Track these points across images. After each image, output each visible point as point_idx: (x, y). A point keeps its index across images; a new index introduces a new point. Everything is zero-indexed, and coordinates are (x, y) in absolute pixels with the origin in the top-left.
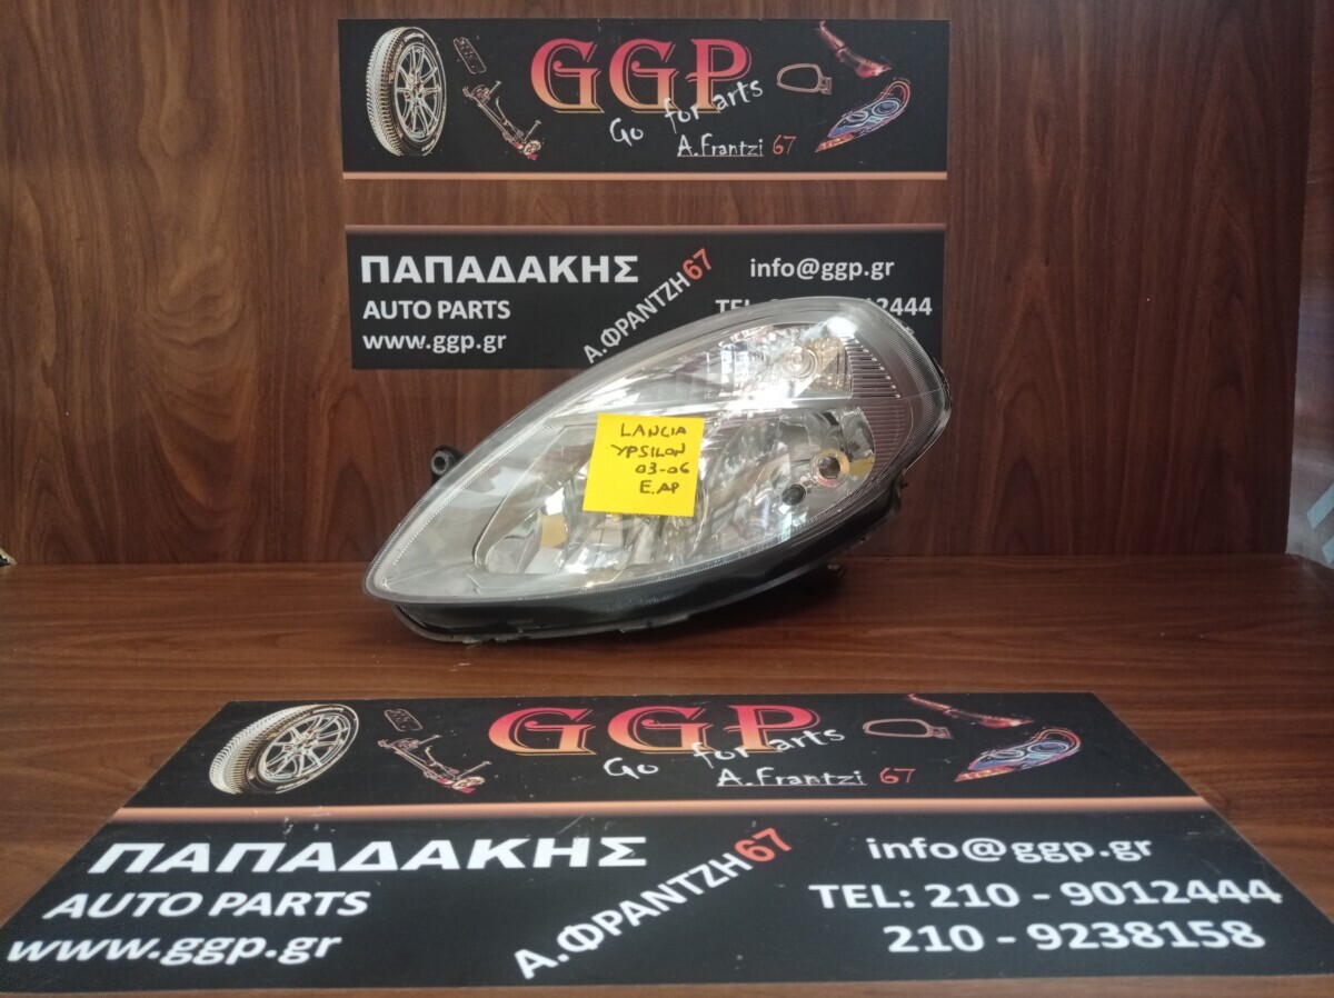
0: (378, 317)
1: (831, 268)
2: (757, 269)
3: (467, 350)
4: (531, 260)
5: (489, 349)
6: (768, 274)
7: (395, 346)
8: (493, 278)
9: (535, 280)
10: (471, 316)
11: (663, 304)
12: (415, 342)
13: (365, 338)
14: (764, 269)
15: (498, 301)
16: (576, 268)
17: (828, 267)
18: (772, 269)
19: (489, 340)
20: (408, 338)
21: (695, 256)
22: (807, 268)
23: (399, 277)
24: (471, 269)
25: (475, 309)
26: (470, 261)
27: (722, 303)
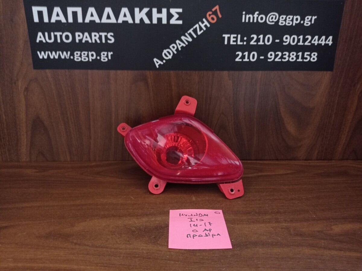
0: (44, 41)
1: (284, 19)
2: (246, 18)
3: (92, 59)
4: (125, 10)
5: (104, 59)
6: (251, 21)
7: (54, 57)
8: (104, 20)
9: (127, 22)
10: (94, 41)
11: (195, 36)
12: (65, 55)
13: (38, 53)
14: (249, 18)
15: (107, 34)
16: (149, 15)
17: (283, 18)
18: (254, 18)
19: (104, 54)
20: (61, 53)
21: (213, 10)
22: (272, 18)
23: (54, 19)
24: (92, 15)
25: (95, 37)
26: (92, 10)
27: (226, 36)
